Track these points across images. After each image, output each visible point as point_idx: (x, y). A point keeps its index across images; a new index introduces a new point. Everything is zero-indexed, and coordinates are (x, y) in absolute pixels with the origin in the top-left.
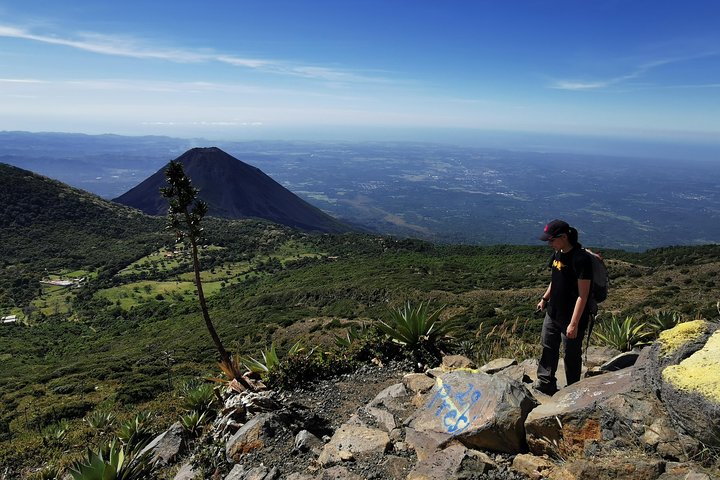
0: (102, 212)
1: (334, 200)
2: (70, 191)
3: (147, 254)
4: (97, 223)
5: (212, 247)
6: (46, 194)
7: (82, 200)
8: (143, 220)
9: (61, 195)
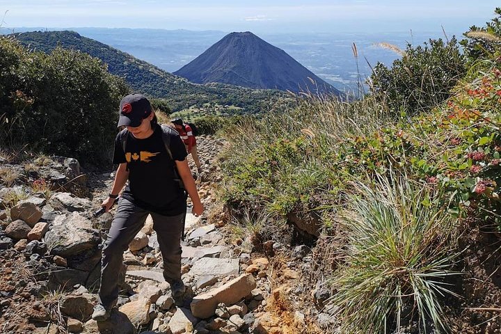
0: (155, 77)
1: (348, 82)
2: (133, 61)
3: (178, 110)
4: (149, 86)
5: (232, 107)
6: (115, 61)
7: (140, 67)
8: (186, 86)
9: (126, 63)
